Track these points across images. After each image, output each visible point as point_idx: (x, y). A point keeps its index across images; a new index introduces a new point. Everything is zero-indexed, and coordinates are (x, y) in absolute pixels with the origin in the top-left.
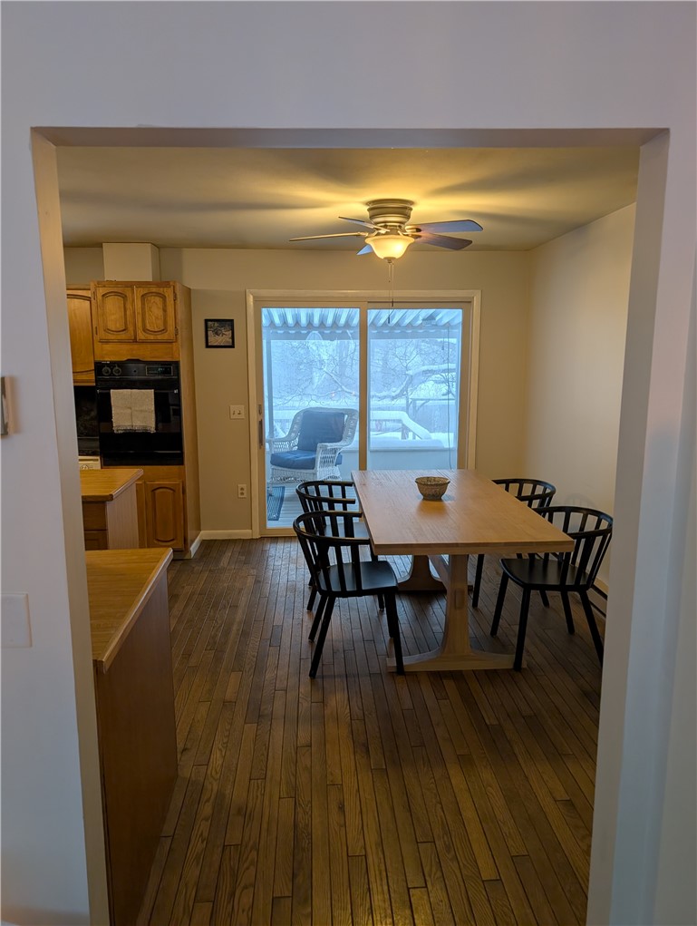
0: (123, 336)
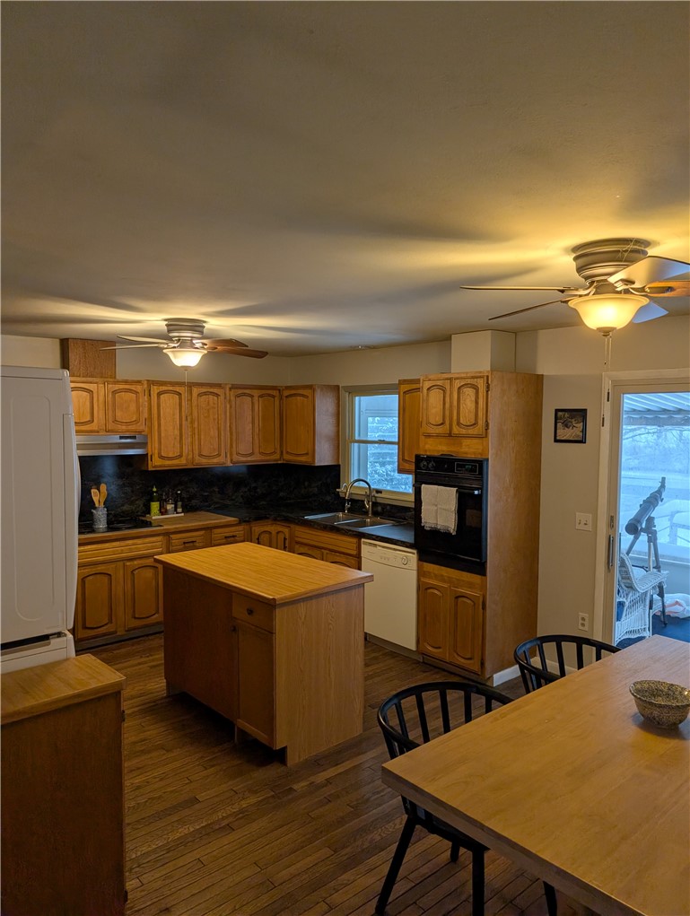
0: (439, 430)
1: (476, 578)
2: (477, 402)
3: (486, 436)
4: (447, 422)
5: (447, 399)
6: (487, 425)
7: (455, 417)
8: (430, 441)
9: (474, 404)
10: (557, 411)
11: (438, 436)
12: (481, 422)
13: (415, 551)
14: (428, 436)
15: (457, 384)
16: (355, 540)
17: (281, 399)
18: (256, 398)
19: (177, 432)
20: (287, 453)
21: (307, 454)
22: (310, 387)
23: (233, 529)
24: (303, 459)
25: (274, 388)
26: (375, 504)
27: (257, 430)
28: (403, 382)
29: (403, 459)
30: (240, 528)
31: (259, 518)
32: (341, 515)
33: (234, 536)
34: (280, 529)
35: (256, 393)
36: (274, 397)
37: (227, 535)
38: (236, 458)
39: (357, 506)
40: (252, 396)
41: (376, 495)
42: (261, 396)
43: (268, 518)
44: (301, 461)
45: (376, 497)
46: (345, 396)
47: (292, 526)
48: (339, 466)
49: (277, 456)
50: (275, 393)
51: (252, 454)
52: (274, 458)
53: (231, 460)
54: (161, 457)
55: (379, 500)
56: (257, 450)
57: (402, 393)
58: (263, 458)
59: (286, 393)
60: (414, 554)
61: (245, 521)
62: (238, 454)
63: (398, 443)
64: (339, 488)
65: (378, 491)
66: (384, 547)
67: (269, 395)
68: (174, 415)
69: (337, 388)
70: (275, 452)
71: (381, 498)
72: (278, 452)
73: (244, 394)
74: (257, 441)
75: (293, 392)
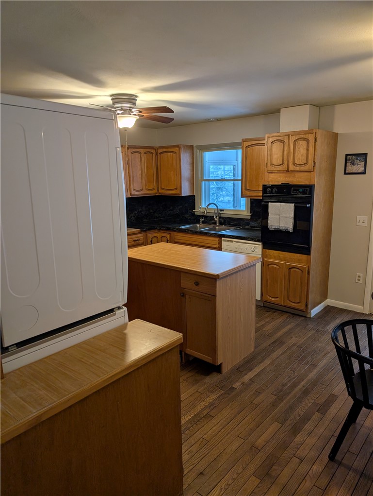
0: (280, 168)
1: (304, 257)
2: (308, 150)
3: (314, 171)
4: (286, 163)
5: (286, 149)
6: (314, 163)
7: (291, 160)
8: (272, 176)
9: (305, 151)
10: (347, 155)
11: (279, 172)
12: (311, 162)
13: (261, 243)
14: (272, 172)
15: (293, 138)
16: (217, 239)
17: (156, 155)
18: (142, 154)
20: (162, 188)
21: (176, 189)
22: (177, 146)
23: (138, 235)
24: (174, 192)
25: (152, 148)
26: (220, 218)
27: (144, 175)
28: (244, 141)
29: (246, 189)
30: (142, 235)
31: (150, 229)
32: (198, 225)
33: (138, 240)
34: (163, 235)
35: (142, 151)
36: (152, 153)
37: (135, 239)
38: (133, 192)
39: (208, 219)
40: (140, 153)
41: (221, 212)
42: (145, 153)
43: (156, 229)
44: (172, 194)
45: (220, 214)
46: (197, 152)
47: (172, 233)
48: (194, 196)
49: (155, 191)
50: (153, 151)
51: (142, 190)
52: (154, 192)
53: (131, 194)
55: (222, 216)
56: (144, 188)
57: (244, 147)
58: (148, 192)
59: (160, 151)
60: (260, 245)
61: (144, 231)
62: (134, 190)
63: (242, 180)
64: (195, 209)
65: (221, 210)
66: (237, 242)
67: (150, 152)
69: (192, 147)
70: (153, 189)
71: (225, 214)
72: (156, 188)
73: (136, 152)
74: (144, 182)
75: (165, 150)
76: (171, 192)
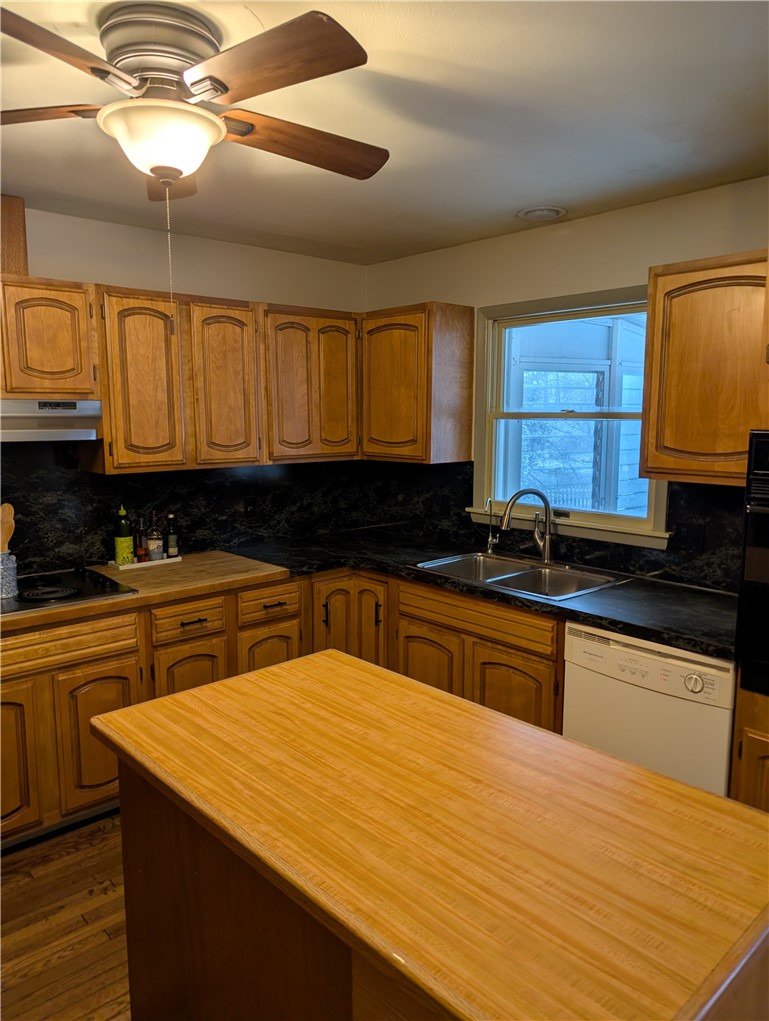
16: (548, 624)
17: (359, 338)
18: (313, 335)
19: (162, 397)
20: (372, 440)
21: (414, 441)
22: (422, 308)
24: (406, 452)
25: (346, 316)
27: (315, 396)
28: (656, 274)
29: (661, 447)
30: (293, 586)
32: (480, 557)
33: (280, 604)
34: (366, 585)
35: (314, 323)
36: (346, 333)
37: (267, 601)
38: (281, 450)
39: (514, 541)
40: (306, 329)
41: (559, 521)
42: (322, 331)
43: (343, 565)
44: (400, 457)
45: (556, 525)
46: (484, 328)
47: (393, 582)
48: (471, 464)
49: (350, 448)
50: (348, 325)
51: (308, 442)
52: (347, 451)
53: (271, 454)
54: (131, 447)
55: (562, 531)
56: (316, 436)
57: (660, 297)
58: (328, 450)
59: (370, 325)
61: (303, 573)
62: (282, 442)
63: (644, 416)
64: (471, 505)
65: (559, 514)
67: (338, 329)
68: (154, 360)
69: (468, 313)
70: (347, 441)
71: (568, 527)
72: (354, 439)
73: (291, 325)
74: (316, 419)
75: (383, 321)
76: (397, 451)
